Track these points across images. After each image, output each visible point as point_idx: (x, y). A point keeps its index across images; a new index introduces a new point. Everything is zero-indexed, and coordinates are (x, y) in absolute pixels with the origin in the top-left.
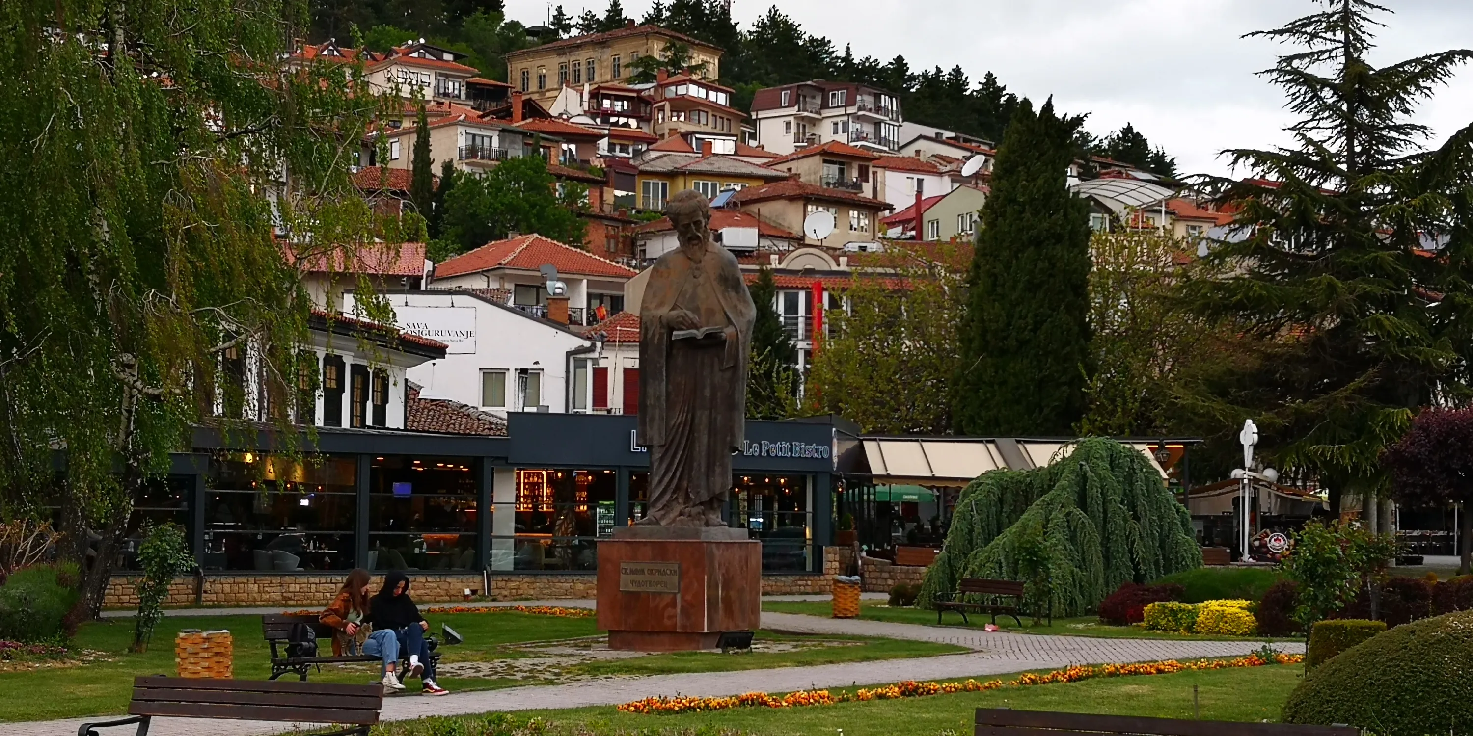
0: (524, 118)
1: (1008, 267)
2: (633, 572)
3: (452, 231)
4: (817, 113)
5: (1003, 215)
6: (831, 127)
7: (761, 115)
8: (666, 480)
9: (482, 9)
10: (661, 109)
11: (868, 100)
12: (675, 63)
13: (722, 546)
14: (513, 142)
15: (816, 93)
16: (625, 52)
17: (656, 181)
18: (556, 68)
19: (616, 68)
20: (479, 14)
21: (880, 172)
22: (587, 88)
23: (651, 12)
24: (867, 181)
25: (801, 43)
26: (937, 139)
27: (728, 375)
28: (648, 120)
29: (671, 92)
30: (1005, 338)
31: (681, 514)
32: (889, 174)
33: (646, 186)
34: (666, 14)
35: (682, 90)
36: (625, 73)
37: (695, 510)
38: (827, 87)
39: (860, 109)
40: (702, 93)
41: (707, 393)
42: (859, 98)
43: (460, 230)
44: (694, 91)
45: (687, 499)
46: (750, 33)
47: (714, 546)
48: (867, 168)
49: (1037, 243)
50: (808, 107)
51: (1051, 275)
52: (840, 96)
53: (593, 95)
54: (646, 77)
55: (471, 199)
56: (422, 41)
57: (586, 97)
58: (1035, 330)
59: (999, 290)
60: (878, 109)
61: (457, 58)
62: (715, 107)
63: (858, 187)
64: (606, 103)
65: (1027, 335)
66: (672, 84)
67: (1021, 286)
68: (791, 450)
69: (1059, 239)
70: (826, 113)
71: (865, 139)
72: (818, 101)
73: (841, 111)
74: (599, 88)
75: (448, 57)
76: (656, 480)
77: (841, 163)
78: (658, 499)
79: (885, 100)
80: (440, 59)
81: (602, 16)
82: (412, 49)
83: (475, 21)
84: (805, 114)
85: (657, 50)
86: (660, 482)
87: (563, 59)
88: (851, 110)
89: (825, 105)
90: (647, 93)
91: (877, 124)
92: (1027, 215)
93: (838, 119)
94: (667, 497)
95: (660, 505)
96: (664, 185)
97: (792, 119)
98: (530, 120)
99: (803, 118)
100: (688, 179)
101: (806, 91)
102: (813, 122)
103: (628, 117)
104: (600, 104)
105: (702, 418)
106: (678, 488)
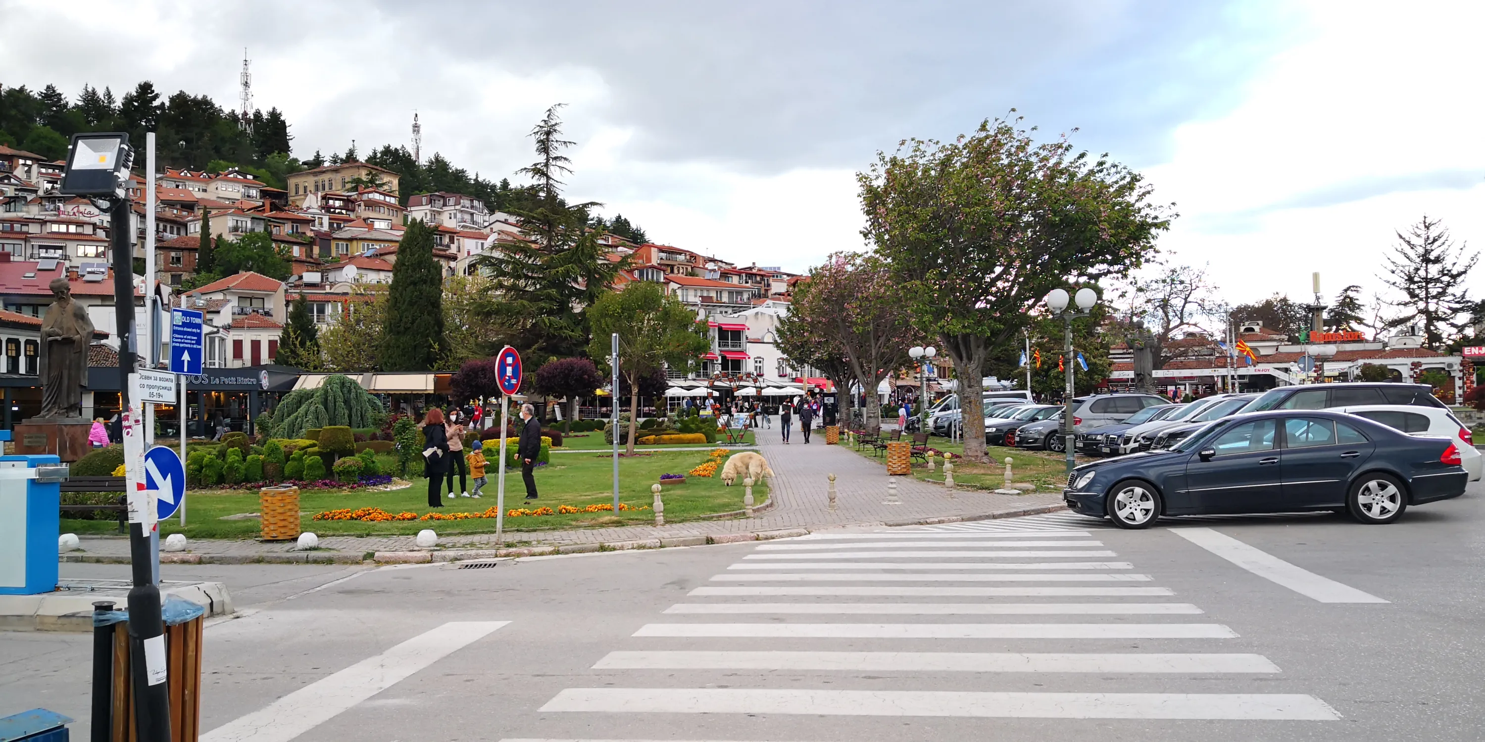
0: (271, 211)
1: (401, 295)
2: (29, 438)
3: (218, 268)
4: (441, 208)
5: (400, 270)
6: (448, 216)
7: (413, 209)
8: (49, 399)
9: (277, 152)
10: (359, 205)
11: (467, 203)
12: (372, 181)
13: (68, 427)
14: (258, 224)
15: (440, 198)
16: (349, 175)
17: (342, 242)
18: (313, 184)
19: (344, 183)
20: (275, 154)
21: (461, 239)
22: (320, 194)
23: (371, 154)
24: (453, 243)
25: (451, 171)
26: (506, 222)
27: (77, 355)
28: (353, 211)
29: (365, 197)
30: (399, 327)
31: (56, 413)
32: (466, 240)
33: (337, 245)
34: (379, 155)
35: (371, 196)
36: (348, 186)
37: (61, 411)
38: (446, 196)
39: (463, 207)
40: (382, 197)
41: (67, 362)
42: (462, 201)
43: (222, 268)
44: (377, 197)
45: (59, 408)
46: (425, 166)
47: (63, 427)
48: (453, 237)
49: (414, 284)
50: (436, 205)
51: (421, 298)
52: (452, 201)
53: (324, 198)
54: (355, 189)
55: (228, 253)
56: (237, 169)
57: (319, 198)
58: (412, 323)
59: (398, 305)
60: (472, 207)
61: (255, 177)
62: (389, 205)
63: (448, 246)
64: (331, 202)
65: (409, 325)
66: (366, 193)
67: (406, 303)
68: (236, 381)
69: (425, 282)
70: (445, 208)
71: (465, 222)
72: (442, 202)
73: (453, 208)
74: (326, 194)
75: (250, 177)
76: (44, 399)
77: (440, 235)
78: (45, 407)
79: (476, 203)
80: (245, 178)
81: (344, 156)
82: (230, 173)
83: (273, 158)
84: (434, 209)
85: (363, 175)
86: (46, 400)
87: (316, 178)
88: (458, 207)
89: (445, 205)
90: (353, 197)
91: (472, 214)
92: (409, 271)
93: (452, 212)
94: (50, 406)
95: (46, 409)
96: (347, 245)
97: (428, 211)
98: (274, 212)
99: (434, 211)
100: (359, 242)
101: (435, 198)
102: (439, 213)
103: (342, 209)
104: (327, 203)
105: (65, 373)
106: (55, 403)
